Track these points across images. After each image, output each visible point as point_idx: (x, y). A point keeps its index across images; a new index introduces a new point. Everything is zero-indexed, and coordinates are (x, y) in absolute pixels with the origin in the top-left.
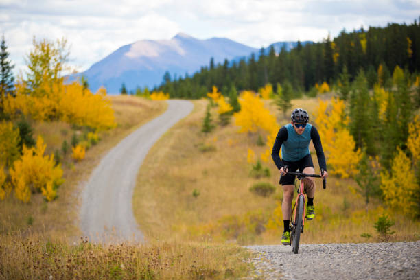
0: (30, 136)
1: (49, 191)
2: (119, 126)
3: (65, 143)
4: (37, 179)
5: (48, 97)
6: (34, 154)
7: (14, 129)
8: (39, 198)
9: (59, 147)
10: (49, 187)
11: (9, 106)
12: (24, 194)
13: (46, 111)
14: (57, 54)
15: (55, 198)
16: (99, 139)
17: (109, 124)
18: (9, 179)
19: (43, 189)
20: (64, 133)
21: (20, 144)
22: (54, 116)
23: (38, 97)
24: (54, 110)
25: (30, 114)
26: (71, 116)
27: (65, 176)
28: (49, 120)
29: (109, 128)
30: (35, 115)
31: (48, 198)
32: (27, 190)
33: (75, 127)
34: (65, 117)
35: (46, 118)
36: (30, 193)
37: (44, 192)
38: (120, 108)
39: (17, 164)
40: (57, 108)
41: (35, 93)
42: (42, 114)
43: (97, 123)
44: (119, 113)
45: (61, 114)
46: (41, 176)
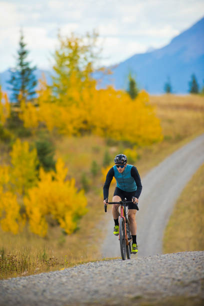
0: (51, 158)
1: (69, 222)
2: (167, 139)
3: (94, 164)
4: (56, 209)
5: (78, 106)
6: (53, 179)
7: (30, 150)
8: (57, 231)
9: (88, 168)
10: (69, 219)
11: (30, 118)
12: (40, 227)
13: (75, 123)
14: (87, 51)
15: (75, 231)
16: (139, 157)
17: (153, 137)
18: (23, 211)
19: (61, 221)
20: (96, 151)
21: (38, 168)
22: (85, 129)
23: (65, 106)
24: (85, 122)
25: (56, 128)
26: (105, 129)
27: (90, 205)
28: (79, 135)
29: (153, 142)
30: (62, 129)
31: (67, 231)
32: (43, 223)
33: (110, 143)
34: (98, 130)
35: (75, 131)
36: (47, 226)
37: (63, 224)
38: (172, 114)
39: (32, 192)
40: (89, 119)
41: (61, 101)
42: (70, 128)
43: (139, 137)
44: (170, 121)
45: (94, 127)
46: (61, 206)
